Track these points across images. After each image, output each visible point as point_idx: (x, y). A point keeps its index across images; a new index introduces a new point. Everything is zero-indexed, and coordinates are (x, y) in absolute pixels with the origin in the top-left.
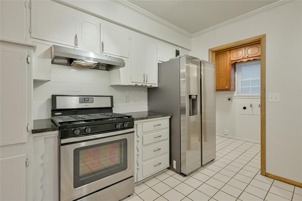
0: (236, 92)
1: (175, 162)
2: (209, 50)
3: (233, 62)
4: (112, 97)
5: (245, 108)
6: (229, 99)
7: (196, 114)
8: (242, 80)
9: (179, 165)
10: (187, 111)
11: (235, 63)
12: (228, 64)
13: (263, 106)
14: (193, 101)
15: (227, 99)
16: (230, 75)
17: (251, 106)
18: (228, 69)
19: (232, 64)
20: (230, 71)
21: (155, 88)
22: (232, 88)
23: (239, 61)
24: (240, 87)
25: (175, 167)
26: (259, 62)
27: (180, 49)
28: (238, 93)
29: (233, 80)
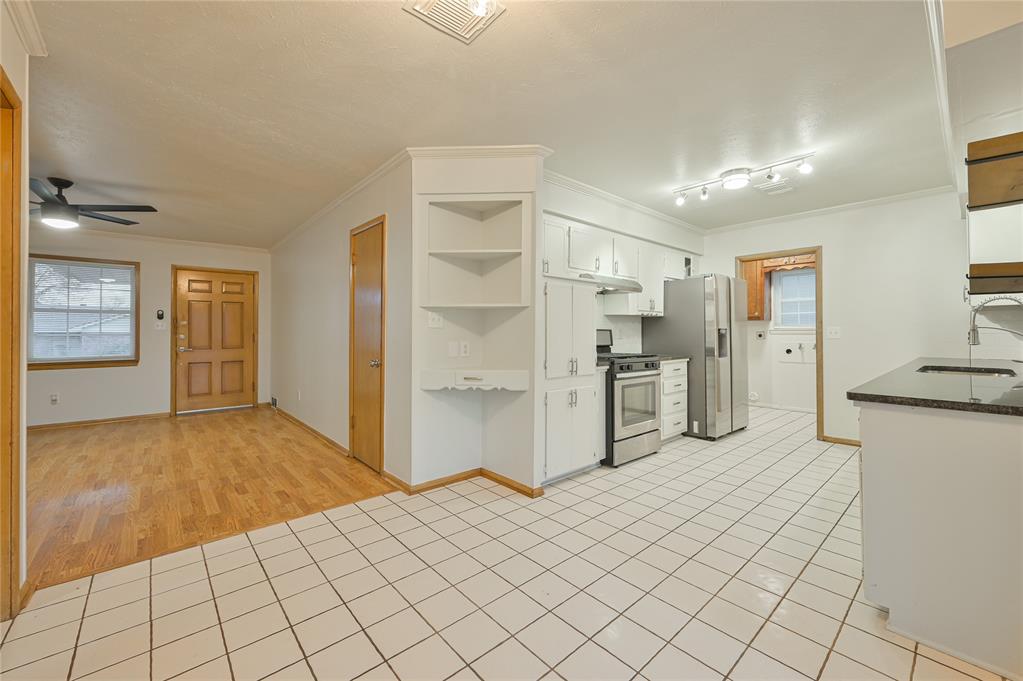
0: (772, 323)
1: (696, 424)
2: (736, 258)
3: (768, 270)
4: (610, 331)
5: (789, 351)
6: (760, 336)
7: (726, 356)
8: (784, 300)
9: (704, 426)
10: (716, 353)
11: (770, 272)
12: (759, 273)
13: (819, 347)
14: (721, 337)
15: (756, 336)
16: (762, 292)
17: (800, 347)
18: (759, 282)
19: (766, 273)
20: (762, 285)
21: (660, 317)
22: (766, 315)
23: (778, 269)
24: (779, 313)
25: (696, 430)
26: (814, 270)
27: (691, 257)
28: (776, 324)
29: (767, 301)
